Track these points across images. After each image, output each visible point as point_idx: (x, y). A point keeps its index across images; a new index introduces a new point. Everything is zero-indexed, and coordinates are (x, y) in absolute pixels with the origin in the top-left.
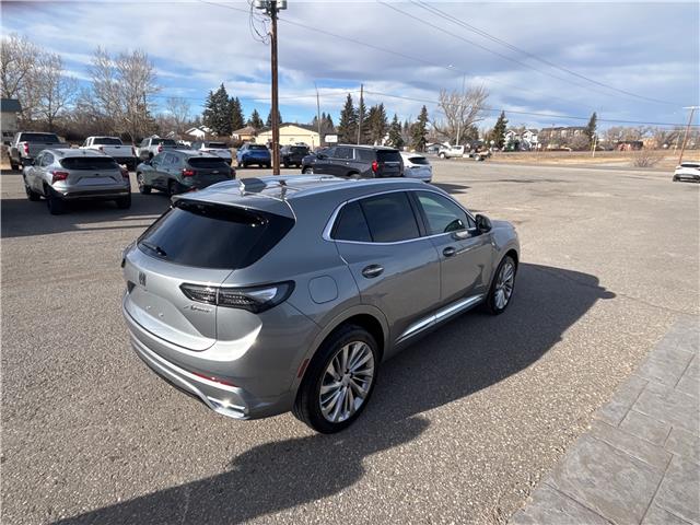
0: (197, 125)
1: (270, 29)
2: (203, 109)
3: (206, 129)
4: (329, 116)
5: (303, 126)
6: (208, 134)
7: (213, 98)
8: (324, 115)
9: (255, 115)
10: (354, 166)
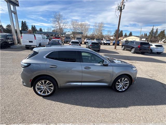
0: (112, 36)
1: (119, 14)
2: (114, 33)
3: (114, 37)
4: (146, 34)
5: (136, 36)
6: (114, 38)
7: (116, 30)
8: (145, 33)
9: (126, 34)
10: (133, 46)
